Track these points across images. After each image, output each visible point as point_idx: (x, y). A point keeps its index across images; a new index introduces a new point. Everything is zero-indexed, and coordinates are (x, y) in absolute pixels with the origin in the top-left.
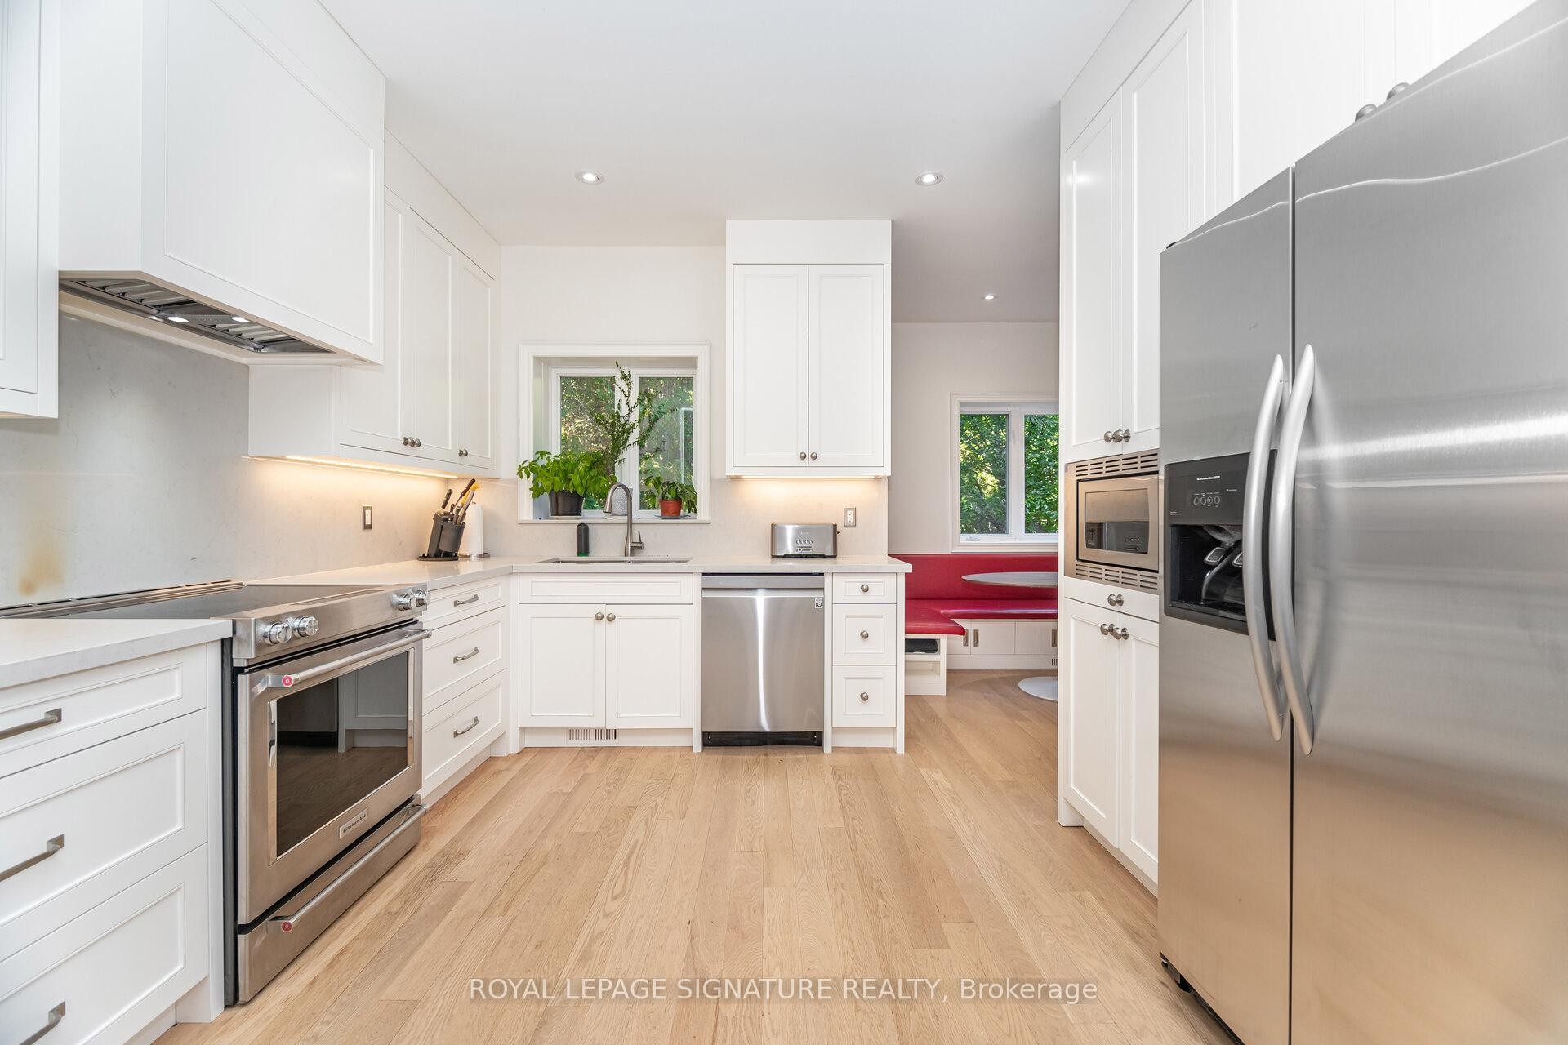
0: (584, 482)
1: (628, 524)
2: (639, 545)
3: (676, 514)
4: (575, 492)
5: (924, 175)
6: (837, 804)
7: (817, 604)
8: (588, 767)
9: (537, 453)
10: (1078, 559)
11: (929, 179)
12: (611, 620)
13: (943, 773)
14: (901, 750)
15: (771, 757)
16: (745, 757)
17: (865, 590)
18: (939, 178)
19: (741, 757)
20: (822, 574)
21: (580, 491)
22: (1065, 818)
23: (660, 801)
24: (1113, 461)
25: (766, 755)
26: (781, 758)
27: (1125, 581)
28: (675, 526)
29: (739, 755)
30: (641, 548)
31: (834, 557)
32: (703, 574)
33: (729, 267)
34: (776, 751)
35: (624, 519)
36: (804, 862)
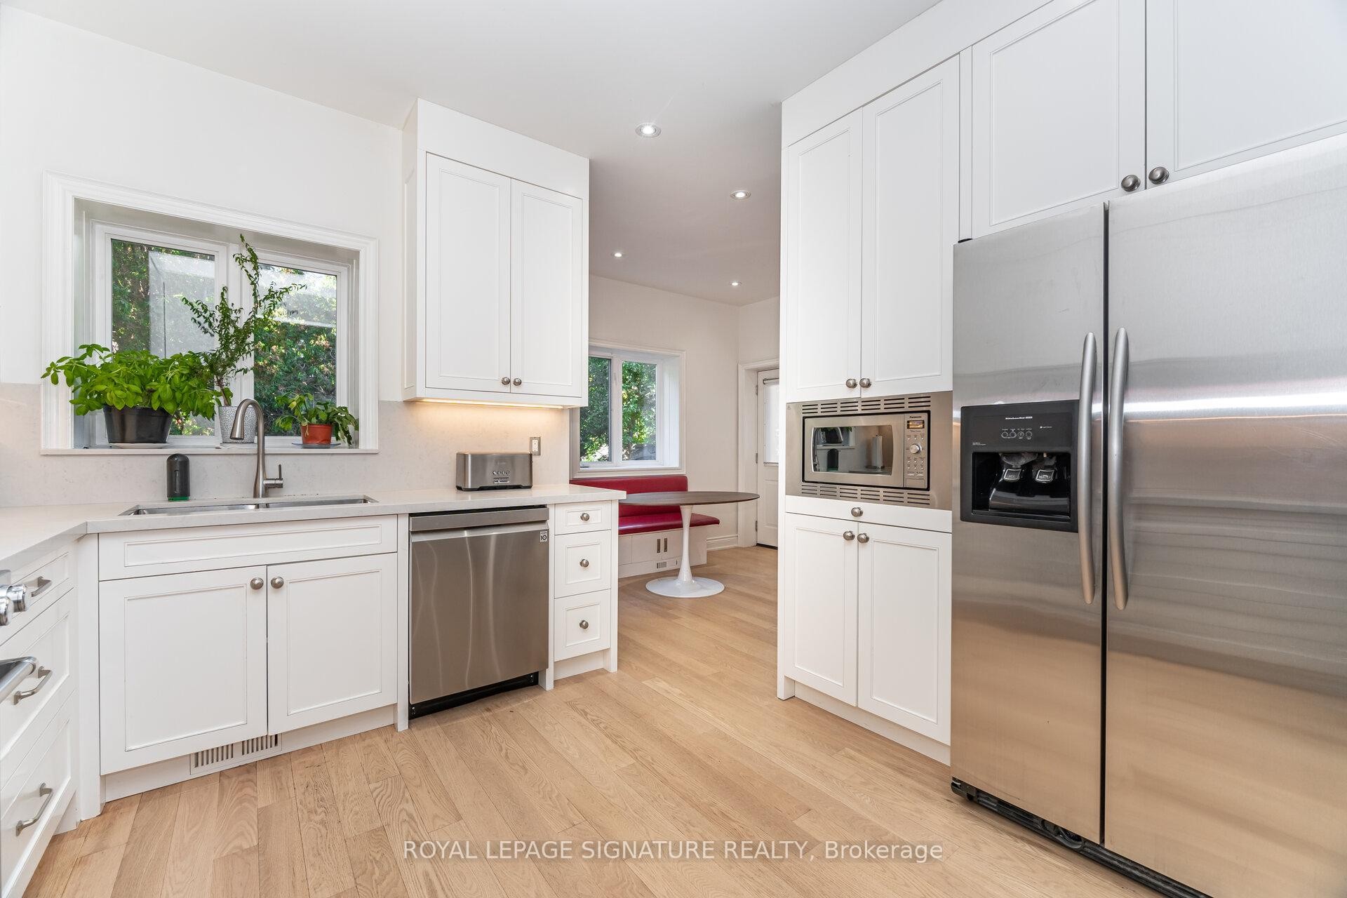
0: (178, 395)
1: (258, 454)
2: (278, 482)
3: (326, 443)
4: (161, 410)
5: (642, 126)
6: (608, 742)
7: (542, 538)
8: (256, 798)
9: (82, 347)
10: (803, 481)
11: (648, 130)
12: (278, 586)
13: (664, 681)
14: (613, 668)
15: (497, 711)
16: (469, 720)
17: (585, 518)
18: (658, 132)
19: (463, 721)
20: (543, 506)
21: (169, 408)
22: (782, 693)
23: (410, 807)
24: (846, 403)
25: (488, 710)
26: (509, 708)
27: (863, 496)
28: (329, 457)
29: (457, 719)
30: (281, 486)
31: (530, 487)
32: (411, 515)
33: (421, 155)
34: (498, 703)
35: (252, 449)
36: (635, 814)
